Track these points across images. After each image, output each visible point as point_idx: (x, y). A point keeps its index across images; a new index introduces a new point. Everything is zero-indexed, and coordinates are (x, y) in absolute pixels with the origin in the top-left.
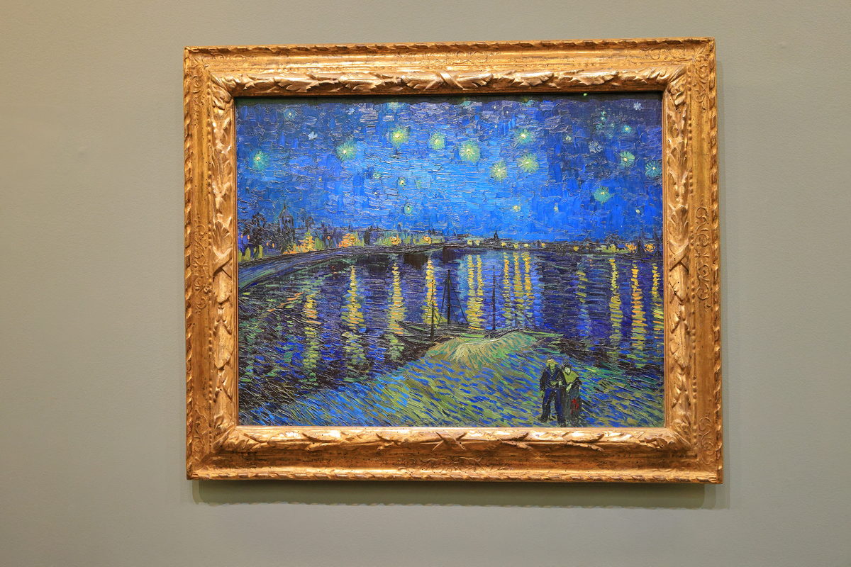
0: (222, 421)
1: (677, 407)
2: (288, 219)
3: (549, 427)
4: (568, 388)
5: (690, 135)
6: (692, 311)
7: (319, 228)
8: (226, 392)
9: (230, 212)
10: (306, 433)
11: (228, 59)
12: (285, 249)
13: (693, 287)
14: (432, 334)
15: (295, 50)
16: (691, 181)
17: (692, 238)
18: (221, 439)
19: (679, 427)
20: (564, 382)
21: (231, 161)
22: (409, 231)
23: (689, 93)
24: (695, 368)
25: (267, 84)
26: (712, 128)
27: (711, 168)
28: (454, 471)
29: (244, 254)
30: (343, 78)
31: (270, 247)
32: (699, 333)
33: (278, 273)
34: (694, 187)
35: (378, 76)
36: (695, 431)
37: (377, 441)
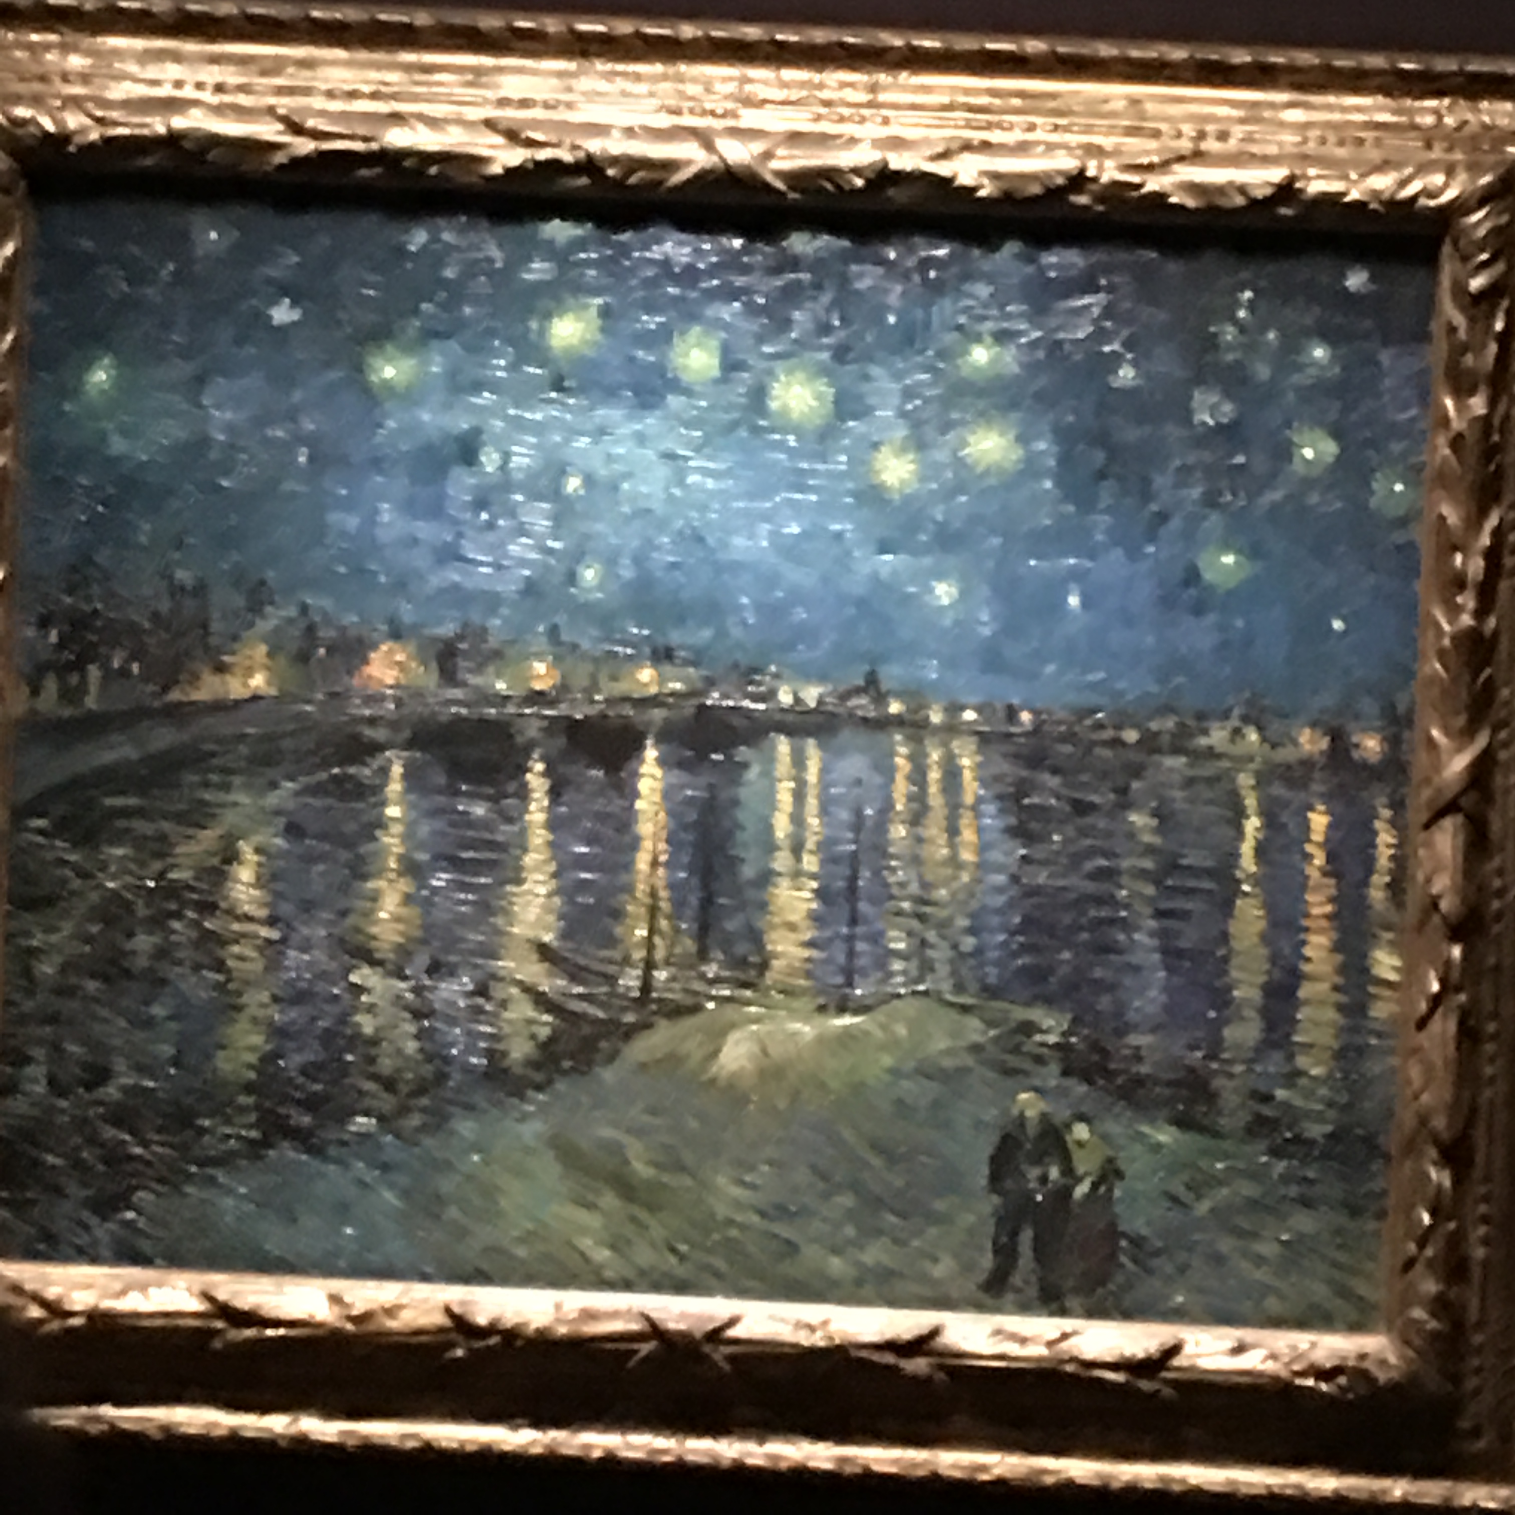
4: (1081, 1190)
6: (1488, 960)
7: (290, 621)
10: (214, 1292)
12: (173, 681)
15: (239, 23)
17: (1505, 724)
19: (1422, 1333)
20: (1068, 1171)
21: (11, 383)
24: (1489, 1149)
25: (145, 139)
28: (691, 1442)
31: (124, 672)
35: (512, 135)
37: (444, 1329)
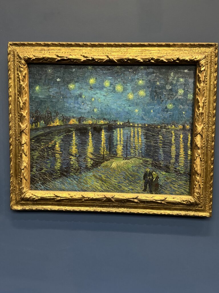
0: (23, 189)
1: (195, 188)
2: (49, 112)
3: (146, 194)
4: (154, 179)
5: (206, 83)
6: (203, 152)
7: (61, 116)
8: (25, 178)
9: (26, 109)
10: (55, 194)
11: (25, 47)
12: (48, 124)
13: (204, 143)
14: (103, 158)
15: (52, 45)
16: (205, 101)
17: (205, 124)
18: (23, 196)
19: (196, 196)
20: (153, 177)
21: (26, 89)
22: (95, 118)
23: (207, 66)
24: (203, 174)
25: (40, 58)
26: (215, 80)
27: (214, 96)
28: (110, 209)
29: (32, 126)
30: (71, 57)
32: (205, 160)
33: (45, 133)
34: (207, 104)
35: (84, 56)
36: (202, 198)
37: (82, 197)
